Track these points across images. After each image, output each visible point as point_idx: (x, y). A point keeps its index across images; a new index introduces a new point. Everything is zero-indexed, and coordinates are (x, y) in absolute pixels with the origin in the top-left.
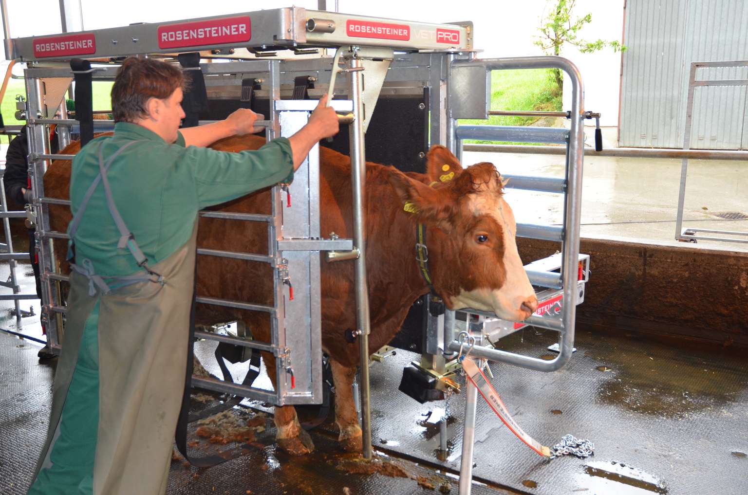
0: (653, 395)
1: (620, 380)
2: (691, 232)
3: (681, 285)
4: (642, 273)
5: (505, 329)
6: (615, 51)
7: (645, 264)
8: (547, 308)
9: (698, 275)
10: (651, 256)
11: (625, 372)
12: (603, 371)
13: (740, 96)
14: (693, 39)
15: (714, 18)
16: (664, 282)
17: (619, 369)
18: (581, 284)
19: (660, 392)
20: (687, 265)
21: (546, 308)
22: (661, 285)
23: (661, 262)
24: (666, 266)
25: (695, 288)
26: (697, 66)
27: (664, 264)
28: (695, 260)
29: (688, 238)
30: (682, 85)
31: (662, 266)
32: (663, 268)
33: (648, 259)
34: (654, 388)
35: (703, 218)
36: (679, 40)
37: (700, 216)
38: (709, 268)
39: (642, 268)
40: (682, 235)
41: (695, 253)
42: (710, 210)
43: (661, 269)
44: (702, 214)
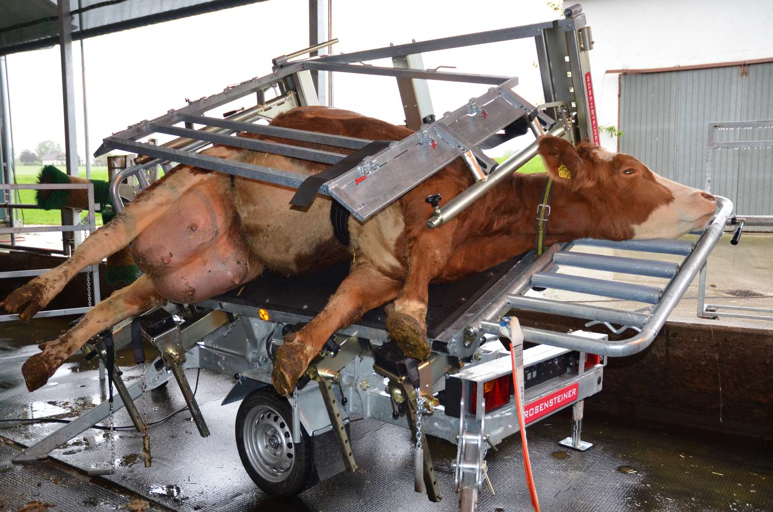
0: (693, 507)
1: (648, 485)
2: (712, 308)
3: (711, 368)
4: (664, 354)
5: (510, 426)
6: (612, 136)
7: (668, 344)
8: (561, 399)
9: (730, 357)
10: (674, 335)
11: (653, 475)
12: (626, 473)
13: (733, 181)
14: (685, 126)
15: (704, 105)
16: (690, 365)
17: (646, 471)
18: (598, 368)
19: (700, 502)
20: (717, 345)
21: (559, 399)
22: (687, 369)
23: (686, 342)
24: (692, 346)
25: (727, 372)
26: (716, 126)
27: (690, 344)
28: (726, 340)
29: (711, 315)
30: (677, 169)
31: (687, 347)
32: (688, 349)
33: (671, 338)
34: (692, 497)
35: (714, 296)
36: (672, 126)
37: (711, 294)
38: (742, 349)
39: (664, 348)
40: (704, 312)
41: (725, 332)
42: (719, 287)
43: (686, 350)
44: (712, 292)
